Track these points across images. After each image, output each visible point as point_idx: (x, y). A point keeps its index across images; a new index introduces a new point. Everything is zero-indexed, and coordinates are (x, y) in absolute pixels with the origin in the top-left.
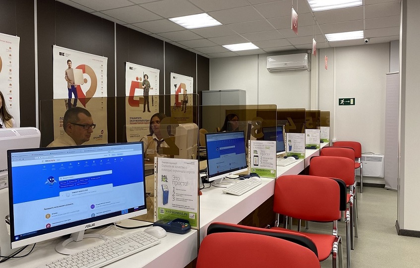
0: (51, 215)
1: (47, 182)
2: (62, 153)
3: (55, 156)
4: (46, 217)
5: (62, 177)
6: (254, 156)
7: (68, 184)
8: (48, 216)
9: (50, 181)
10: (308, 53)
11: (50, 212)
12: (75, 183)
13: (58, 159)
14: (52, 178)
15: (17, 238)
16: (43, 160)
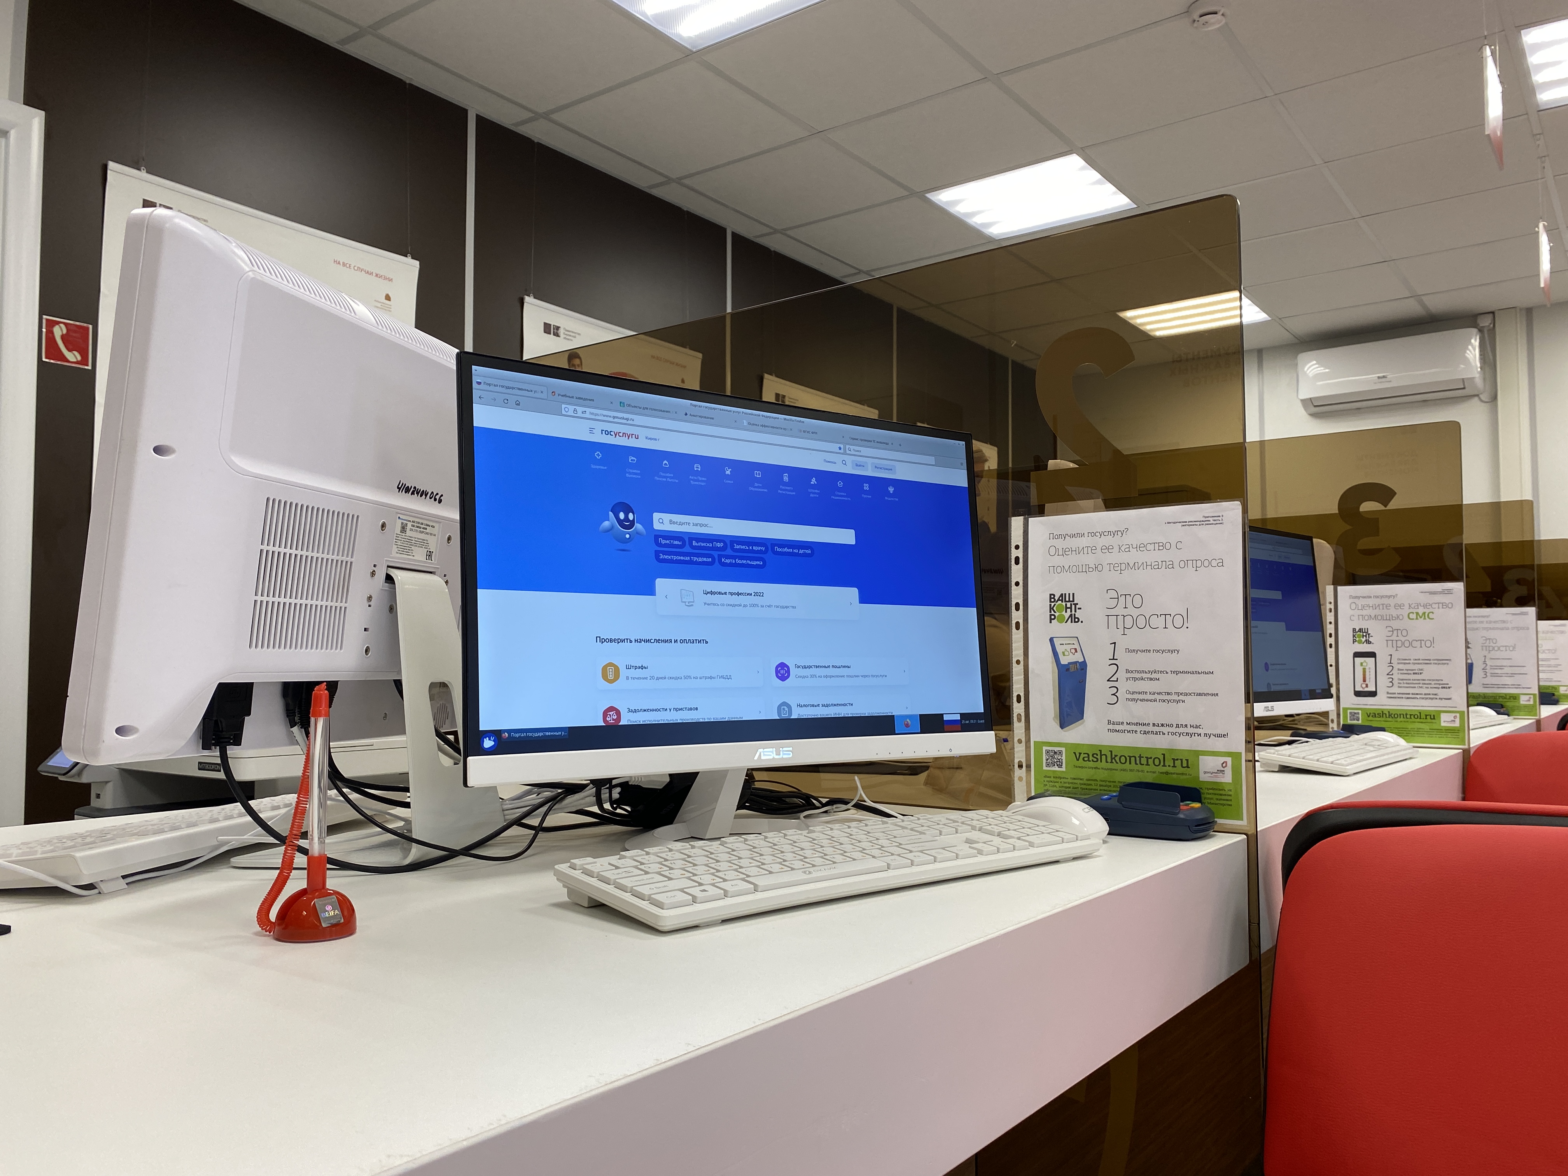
0: (623, 672)
1: (606, 524)
2: (663, 413)
3: (639, 419)
4: (605, 676)
5: (666, 517)
6: (1357, 655)
7: (687, 549)
8: (611, 673)
9: (620, 522)
10: (1481, 331)
11: (621, 656)
12: (716, 554)
13: (652, 433)
14: (628, 509)
15: (488, 743)
16: (592, 424)
